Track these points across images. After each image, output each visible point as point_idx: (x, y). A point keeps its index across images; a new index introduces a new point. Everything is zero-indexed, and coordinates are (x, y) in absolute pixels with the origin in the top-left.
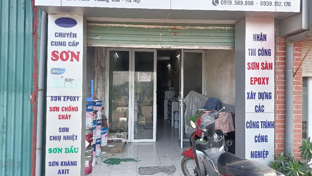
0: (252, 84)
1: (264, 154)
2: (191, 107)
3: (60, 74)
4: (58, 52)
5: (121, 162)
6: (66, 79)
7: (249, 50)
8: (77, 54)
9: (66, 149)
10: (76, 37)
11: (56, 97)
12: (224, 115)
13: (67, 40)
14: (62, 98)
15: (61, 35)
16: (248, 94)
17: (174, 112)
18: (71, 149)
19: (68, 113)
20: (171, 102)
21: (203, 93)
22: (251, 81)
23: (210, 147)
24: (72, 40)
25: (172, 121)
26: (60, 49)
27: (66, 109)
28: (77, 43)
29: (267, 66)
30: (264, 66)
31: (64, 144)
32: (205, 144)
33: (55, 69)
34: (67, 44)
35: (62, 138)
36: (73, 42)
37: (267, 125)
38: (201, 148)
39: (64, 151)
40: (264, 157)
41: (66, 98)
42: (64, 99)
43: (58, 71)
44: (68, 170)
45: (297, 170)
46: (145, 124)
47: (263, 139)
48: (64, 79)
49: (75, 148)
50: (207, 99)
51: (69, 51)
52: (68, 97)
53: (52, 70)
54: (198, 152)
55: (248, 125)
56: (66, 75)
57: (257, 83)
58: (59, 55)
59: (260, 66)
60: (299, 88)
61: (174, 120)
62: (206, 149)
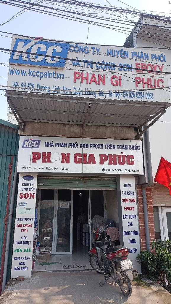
0: (125, 210)
1: (134, 251)
2: (96, 226)
3: (23, 205)
4: (23, 194)
5: (51, 264)
6: (26, 209)
7: (123, 192)
8: (33, 195)
9: (24, 249)
10: (33, 185)
11: (21, 219)
12: (114, 229)
13: (28, 187)
14: (24, 219)
15: (25, 185)
16: (124, 215)
17: (85, 233)
18: (27, 249)
19: (27, 228)
20: (83, 224)
21: (105, 217)
22: (125, 209)
23: (103, 245)
24: (31, 187)
25: (84, 240)
26: (24, 192)
27: (26, 226)
28: (34, 189)
29: (133, 201)
30: (131, 200)
31: (23, 246)
32: (101, 243)
33: (21, 203)
34: (28, 189)
35: (23, 243)
36: (32, 189)
37: (135, 233)
38: (99, 246)
39: (23, 250)
40: (134, 252)
41: (26, 219)
42: (25, 220)
43: (23, 204)
44: (25, 262)
45: (148, 256)
46: (62, 243)
47: (133, 241)
48: (25, 208)
49: (29, 249)
50: (106, 220)
51: (29, 193)
52: (27, 219)
53: (19, 204)
54: (98, 248)
55: (125, 233)
56: (27, 206)
57: (128, 209)
58: (24, 195)
59: (129, 201)
60: (152, 212)
61: (85, 239)
62: (101, 246)
